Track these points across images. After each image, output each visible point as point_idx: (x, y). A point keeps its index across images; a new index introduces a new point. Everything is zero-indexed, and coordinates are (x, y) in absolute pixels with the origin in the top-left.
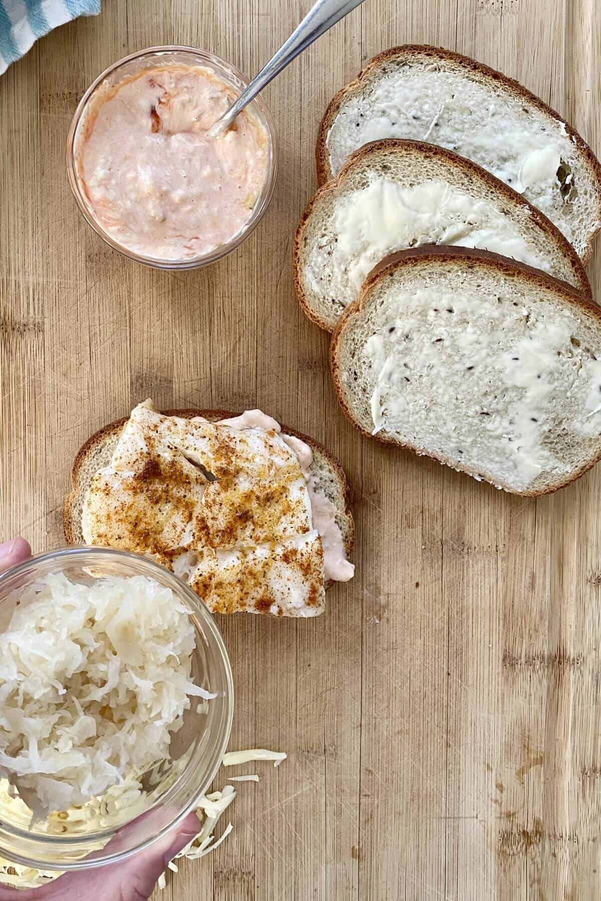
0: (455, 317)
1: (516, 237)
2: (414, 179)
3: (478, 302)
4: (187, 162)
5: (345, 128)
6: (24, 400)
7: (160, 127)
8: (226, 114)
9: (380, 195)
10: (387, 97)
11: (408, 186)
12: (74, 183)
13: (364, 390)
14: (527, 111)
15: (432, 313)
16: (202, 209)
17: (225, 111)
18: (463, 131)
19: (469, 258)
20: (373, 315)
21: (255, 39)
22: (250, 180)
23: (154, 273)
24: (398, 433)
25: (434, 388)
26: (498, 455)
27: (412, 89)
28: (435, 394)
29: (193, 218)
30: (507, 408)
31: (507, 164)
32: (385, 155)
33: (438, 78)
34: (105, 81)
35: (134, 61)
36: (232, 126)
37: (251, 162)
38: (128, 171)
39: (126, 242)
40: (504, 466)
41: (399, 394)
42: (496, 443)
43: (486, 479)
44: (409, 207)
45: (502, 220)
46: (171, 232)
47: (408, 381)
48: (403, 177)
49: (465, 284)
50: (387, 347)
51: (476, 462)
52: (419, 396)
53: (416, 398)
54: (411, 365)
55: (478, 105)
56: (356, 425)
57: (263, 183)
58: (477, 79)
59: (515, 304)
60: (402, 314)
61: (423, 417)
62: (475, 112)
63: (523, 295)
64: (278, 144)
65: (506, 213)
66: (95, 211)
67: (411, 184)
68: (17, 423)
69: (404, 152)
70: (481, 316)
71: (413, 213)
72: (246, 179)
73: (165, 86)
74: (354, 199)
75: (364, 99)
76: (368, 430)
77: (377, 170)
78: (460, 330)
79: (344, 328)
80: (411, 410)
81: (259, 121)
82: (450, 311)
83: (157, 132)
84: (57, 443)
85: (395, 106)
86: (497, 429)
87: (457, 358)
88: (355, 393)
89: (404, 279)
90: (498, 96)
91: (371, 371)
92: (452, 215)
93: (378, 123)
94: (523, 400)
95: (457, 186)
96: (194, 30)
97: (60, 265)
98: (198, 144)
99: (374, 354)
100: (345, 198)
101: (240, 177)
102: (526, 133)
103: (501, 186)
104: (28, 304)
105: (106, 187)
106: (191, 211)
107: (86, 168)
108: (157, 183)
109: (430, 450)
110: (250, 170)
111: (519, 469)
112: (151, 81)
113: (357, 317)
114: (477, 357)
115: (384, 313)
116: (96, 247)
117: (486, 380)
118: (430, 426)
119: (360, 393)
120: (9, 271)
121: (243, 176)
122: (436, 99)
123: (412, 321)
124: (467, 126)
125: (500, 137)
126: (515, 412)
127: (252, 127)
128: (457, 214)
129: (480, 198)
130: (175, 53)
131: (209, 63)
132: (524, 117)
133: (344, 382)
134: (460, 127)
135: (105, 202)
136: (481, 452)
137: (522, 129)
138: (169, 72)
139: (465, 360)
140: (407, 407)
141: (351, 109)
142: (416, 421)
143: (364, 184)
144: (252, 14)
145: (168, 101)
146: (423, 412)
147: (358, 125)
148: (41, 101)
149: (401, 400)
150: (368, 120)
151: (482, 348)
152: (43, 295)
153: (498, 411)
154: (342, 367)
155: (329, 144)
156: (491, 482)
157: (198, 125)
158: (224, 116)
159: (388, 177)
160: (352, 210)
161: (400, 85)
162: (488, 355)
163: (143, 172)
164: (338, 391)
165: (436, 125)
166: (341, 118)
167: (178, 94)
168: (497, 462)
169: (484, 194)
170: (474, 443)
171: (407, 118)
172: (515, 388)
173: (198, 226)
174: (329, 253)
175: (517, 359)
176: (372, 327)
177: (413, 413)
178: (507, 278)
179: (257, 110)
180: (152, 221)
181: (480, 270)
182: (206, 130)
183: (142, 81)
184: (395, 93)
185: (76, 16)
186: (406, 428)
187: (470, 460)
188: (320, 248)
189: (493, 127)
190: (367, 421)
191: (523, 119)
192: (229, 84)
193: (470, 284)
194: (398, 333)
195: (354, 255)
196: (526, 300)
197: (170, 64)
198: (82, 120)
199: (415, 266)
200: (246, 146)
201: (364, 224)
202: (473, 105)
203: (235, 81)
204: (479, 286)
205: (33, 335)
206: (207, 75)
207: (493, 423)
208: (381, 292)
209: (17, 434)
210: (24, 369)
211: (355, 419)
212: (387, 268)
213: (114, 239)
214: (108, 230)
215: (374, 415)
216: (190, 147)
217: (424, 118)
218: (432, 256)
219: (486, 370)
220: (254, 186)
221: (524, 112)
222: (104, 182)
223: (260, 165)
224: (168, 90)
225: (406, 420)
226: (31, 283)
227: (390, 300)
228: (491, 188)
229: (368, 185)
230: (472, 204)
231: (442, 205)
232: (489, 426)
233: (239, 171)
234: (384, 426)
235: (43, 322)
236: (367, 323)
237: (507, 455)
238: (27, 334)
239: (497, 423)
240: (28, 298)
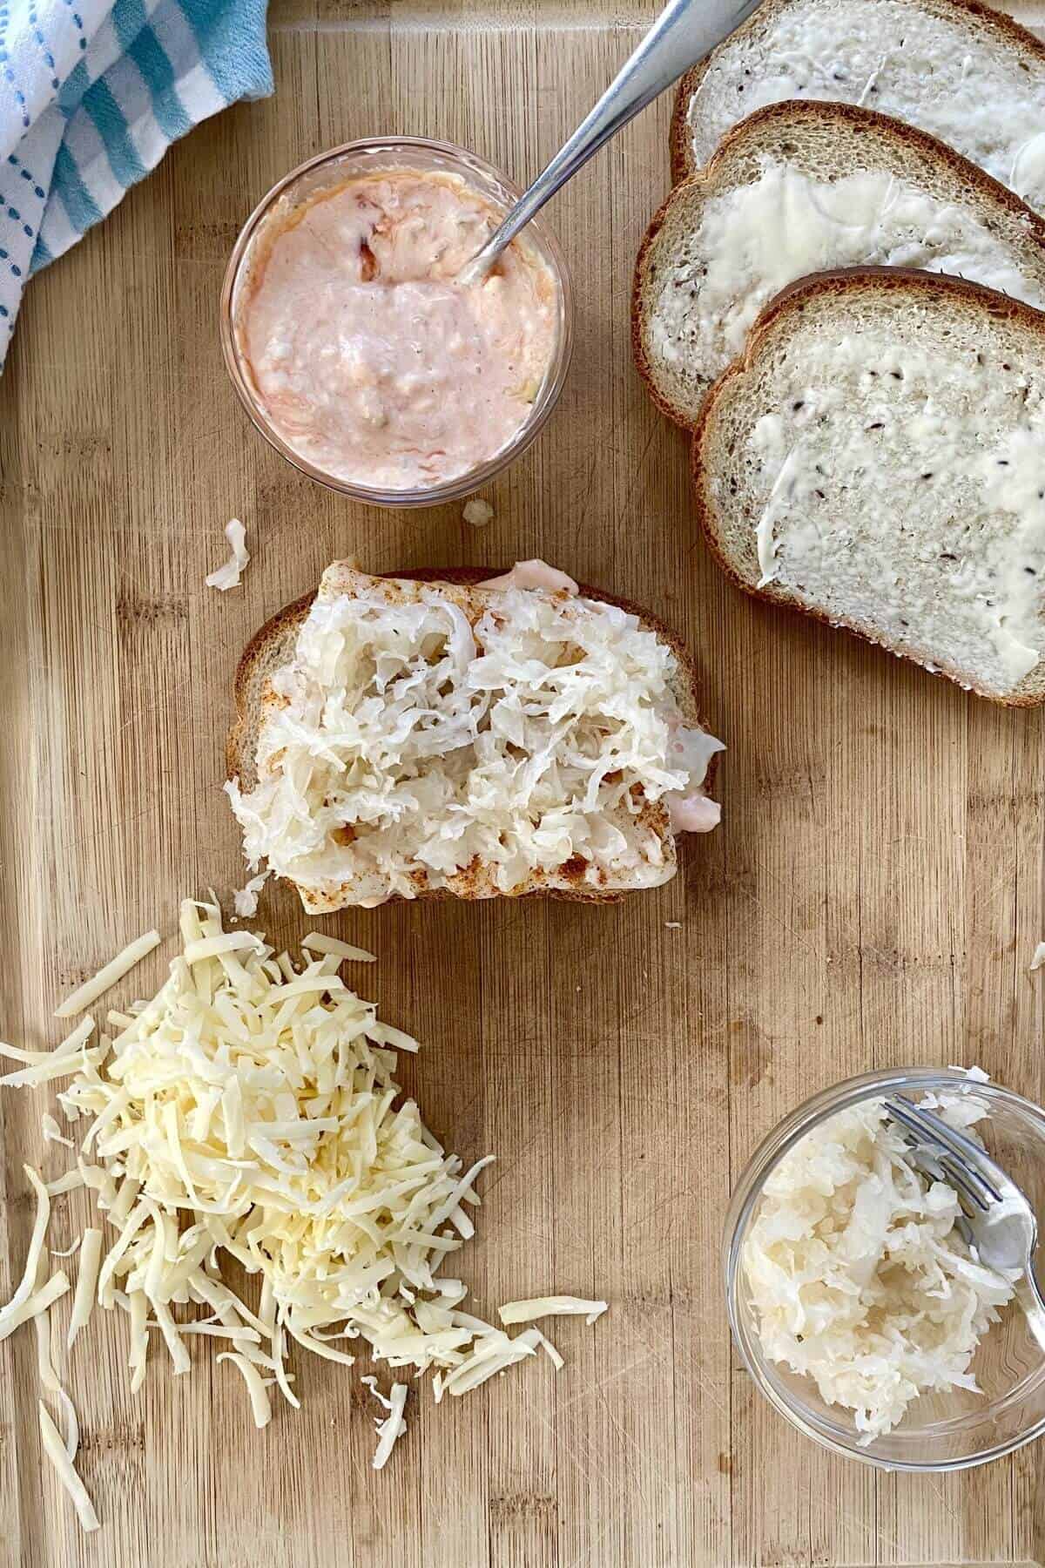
0: (905, 387)
1: (1007, 267)
2: (836, 168)
3: (944, 361)
4: (422, 328)
5: (720, 92)
6: (158, 730)
7: (376, 272)
8: (484, 248)
9: (780, 191)
10: (790, 41)
11: (826, 179)
12: (233, 363)
13: (748, 511)
14: (1026, 68)
15: (866, 379)
16: (449, 404)
17: (484, 242)
18: (918, 102)
19: (932, 283)
20: (766, 379)
21: (533, 133)
22: (527, 356)
23: (371, 517)
24: (801, 587)
25: (865, 509)
26: (969, 630)
27: (832, 30)
28: (867, 520)
29: (434, 422)
30: (986, 548)
31: (991, 157)
32: (789, 126)
33: (877, 10)
34: (282, 197)
35: (330, 164)
36: (496, 268)
37: (529, 327)
38: (324, 345)
39: (323, 462)
40: (976, 651)
41: (804, 519)
42: (965, 609)
43: (946, 672)
44: (826, 215)
45: (984, 239)
46: (397, 444)
47: (822, 496)
48: (819, 163)
49: (924, 328)
50: (789, 433)
51: (930, 642)
52: (839, 523)
53: (835, 527)
54: (828, 470)
55: (945, 56)
56: (730, 572)
57: (549, 359)
58: (942, 12)
59: (1006, 367)
60: (816, 378)
61: (845, 560)
62: (938, 69)
63: (1020, 351)
64: (573, 299)
65: (991, 227)
66: (269, 412)
67: (830, 178)
68: (147, 768)
69: (820, 121)
70: (948, 387)
71: (834, 225)
72: (521, 354)
73: (383, 206)
74: (735, 201)
75: (752, 45)
76: (750, 581)
77: (775, 152)
78: (913, 409)
79: (717, 400)
80: (825, 549)
81: (541, 259)
82: (897, 376)
83: (370, 279)
84: (215, 799)
85: (804, 58)
86: (966, 584)
87: (905, 459)
88: (731, 517)
89: (822, 316)
90: (978, 41)
91: (761, 477)
92: (899, 230)
93: (775, 85)
94: (1014, 535)
95: (909, 179)
96: (431, 117)
97: (213, 506)
98: (441, 297)
99: (767, 447)
100: (720, 200)
101: (512, 352)
102: (1024, 104)
103: (983, 179)
104: (162, 572)
105: (287, 372)
106: (432, 407)
107: (253, 343)
108: (372, 365)
109: (853, 620)
110: (527, 340)
111: (1003, 654)
112: (359, 197)
113: (742, 382)
114: (938, 458)
115: (786, 377)
116: (273, 476)
117: (953, 498)
118: (855, 576)
119: (740, 516)
120: (129, 519)
121: (517, 350)
122: (873, 47)
123: (832, 391)
124: (924, 92)
125: (980, 111)
126: (999, 556)
127: (529, 269)
128: (908, 227)
129: (948, 200)
130: (399, 149)
131: (458, 166)
132: (1022, 77)
133: (714, 496)
134: (913, 94)
135: (287, 396)
136: (938, 623)
137: (1017, 97)
138: (390, 182)
139: (919, 463)
140: (817, 543)
141: (729, 62)
142: (831, 567)
143: (752, 176)
144: (526, 89)
145: (389, 229)
146: (845, 551)
147: (741, 89)
148: (177, 238)
149: (809, 529)
150: (758, 81)
151: (947, 443)
152: (186, 558)
153: (970, 553)
154: (711, 469)
155: (693, 120)
156: (953, 678)
157: (438, 267)
158: (481, 251)
159: (792, 164)
160: (732, 219)
161: (813, 23)
162: (958, 454)
163: (347, 345)
164: (703, 512)
165: (873, 89)
166: (713, 76)
167: (405, 217)
168: (964, 644)
169: (954, 194)
170: (927, 608)
171: (824, 79)
172: (1001, 513)
173: (443, 433)
174: (693, 294)
175: (1005, 463)
176: (764, 399)
177: (828, 554)
178: (994, 320)
179: (538, 240)
180: (366, 427)
181: (950, 305)
182: (453, 276)
183: (343, 198)
184: (803, 35)
185: (233, 100)
186: (816, 580)
187: (919, 637)
188: (678, 284)
189: (968, 94)
190: (749, 565)
191: (1019, 81)
192: (490, 200)
193: (931, 329)
194: (810, 410)
195: (734, 296)
196: (1022, 362)
197: (391, 168)
198: (245, 262)
199: (840, 294)
200: (519, 301)
201: (753, 243)
202: (936, 57)
203: (500, 193)
204: (947, 333)
205: (171, 624)
206: (453, 185)
207: (961, 574)
208: (782, 338)
209: (148, 785)
210: (156, 679)
211: (729, 562)
212: (793, 296)
213: (301, 456)
214: (292, 444)
215: (761, 556)
216: (426, 303)
217: (852, 77)
218: (871, 277)
219: (953, 480)
220: (534, 365)
221: (1022, 70)
222: (283, 364)
223: (544, 331)
224: (389, 213)
225: (816, 565)
226: (165, 539)
227: (797, 352)
228: (966, 183)
229: (760, 179)
230: (933, 211)
231: (883, 212)
232: (955, 579)
233: (508, 342)
234: (779, 575)
235: (187, 602)
236: (756, 392)
237: (982, 632)
238: (160, 621)
239: (967, 574)
240: (161, 561)
